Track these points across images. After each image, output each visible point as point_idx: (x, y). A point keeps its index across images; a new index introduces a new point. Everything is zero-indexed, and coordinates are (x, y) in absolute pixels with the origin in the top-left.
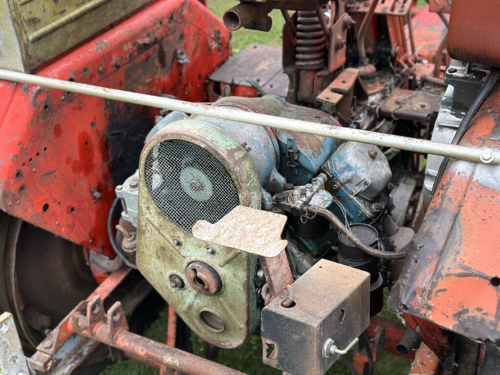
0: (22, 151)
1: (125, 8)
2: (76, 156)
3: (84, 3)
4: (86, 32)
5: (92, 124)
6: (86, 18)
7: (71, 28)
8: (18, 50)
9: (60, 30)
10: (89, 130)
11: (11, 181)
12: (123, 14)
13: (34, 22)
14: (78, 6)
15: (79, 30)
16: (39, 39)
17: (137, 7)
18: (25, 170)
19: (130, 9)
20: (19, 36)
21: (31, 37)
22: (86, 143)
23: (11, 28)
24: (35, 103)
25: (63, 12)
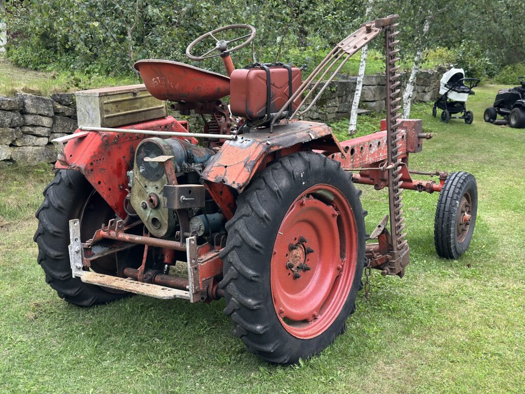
0: (95, 155)
1: (145, 117)
2: (115, 167)
3: (128, 110)
4: (127, 122)
5: (124, 157)
6: (128, 116)
7: (121, 118)
8: (100, 120)
9: (117, 117)
10: (122, 159)
11: (89, 165)
12: (144, 119)
13: (107, 111)
14: (125, 111)
15: (124, 120)
16: (108, 118)
17: (150, 119)
18: (94, 163)
19: (147, 118)
20: (101, 114)
21: (105, 116)
22: (120, 164)
23: (99, 111)
24: (102, 140)
25: (119, 111)
